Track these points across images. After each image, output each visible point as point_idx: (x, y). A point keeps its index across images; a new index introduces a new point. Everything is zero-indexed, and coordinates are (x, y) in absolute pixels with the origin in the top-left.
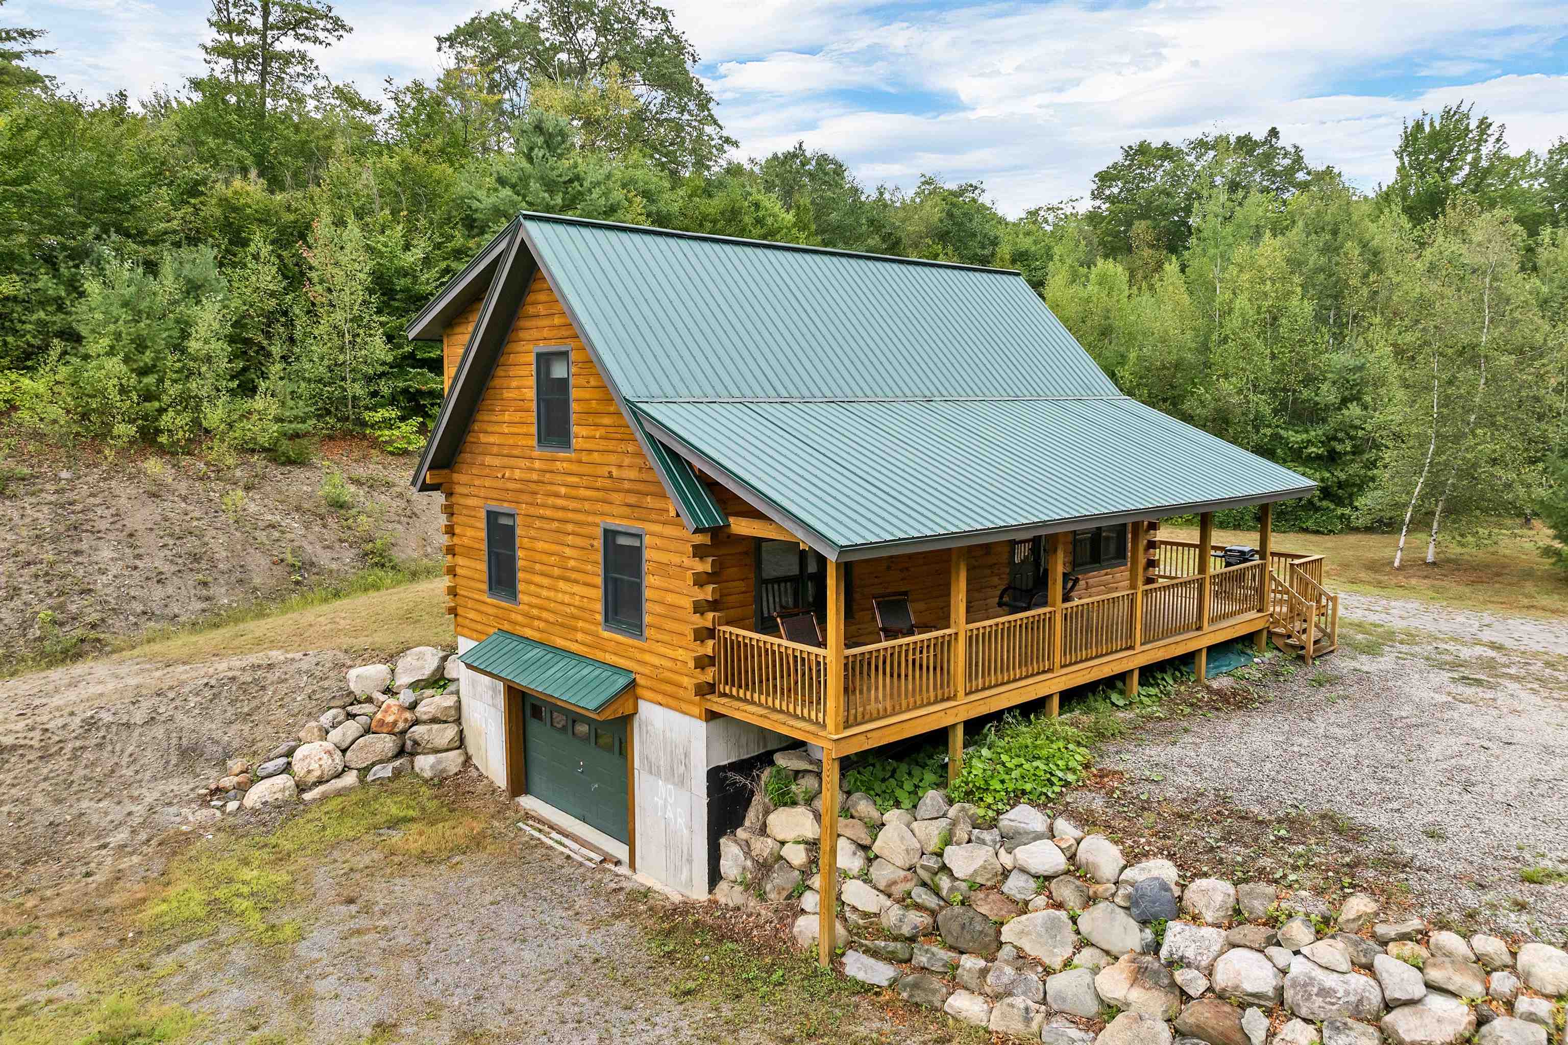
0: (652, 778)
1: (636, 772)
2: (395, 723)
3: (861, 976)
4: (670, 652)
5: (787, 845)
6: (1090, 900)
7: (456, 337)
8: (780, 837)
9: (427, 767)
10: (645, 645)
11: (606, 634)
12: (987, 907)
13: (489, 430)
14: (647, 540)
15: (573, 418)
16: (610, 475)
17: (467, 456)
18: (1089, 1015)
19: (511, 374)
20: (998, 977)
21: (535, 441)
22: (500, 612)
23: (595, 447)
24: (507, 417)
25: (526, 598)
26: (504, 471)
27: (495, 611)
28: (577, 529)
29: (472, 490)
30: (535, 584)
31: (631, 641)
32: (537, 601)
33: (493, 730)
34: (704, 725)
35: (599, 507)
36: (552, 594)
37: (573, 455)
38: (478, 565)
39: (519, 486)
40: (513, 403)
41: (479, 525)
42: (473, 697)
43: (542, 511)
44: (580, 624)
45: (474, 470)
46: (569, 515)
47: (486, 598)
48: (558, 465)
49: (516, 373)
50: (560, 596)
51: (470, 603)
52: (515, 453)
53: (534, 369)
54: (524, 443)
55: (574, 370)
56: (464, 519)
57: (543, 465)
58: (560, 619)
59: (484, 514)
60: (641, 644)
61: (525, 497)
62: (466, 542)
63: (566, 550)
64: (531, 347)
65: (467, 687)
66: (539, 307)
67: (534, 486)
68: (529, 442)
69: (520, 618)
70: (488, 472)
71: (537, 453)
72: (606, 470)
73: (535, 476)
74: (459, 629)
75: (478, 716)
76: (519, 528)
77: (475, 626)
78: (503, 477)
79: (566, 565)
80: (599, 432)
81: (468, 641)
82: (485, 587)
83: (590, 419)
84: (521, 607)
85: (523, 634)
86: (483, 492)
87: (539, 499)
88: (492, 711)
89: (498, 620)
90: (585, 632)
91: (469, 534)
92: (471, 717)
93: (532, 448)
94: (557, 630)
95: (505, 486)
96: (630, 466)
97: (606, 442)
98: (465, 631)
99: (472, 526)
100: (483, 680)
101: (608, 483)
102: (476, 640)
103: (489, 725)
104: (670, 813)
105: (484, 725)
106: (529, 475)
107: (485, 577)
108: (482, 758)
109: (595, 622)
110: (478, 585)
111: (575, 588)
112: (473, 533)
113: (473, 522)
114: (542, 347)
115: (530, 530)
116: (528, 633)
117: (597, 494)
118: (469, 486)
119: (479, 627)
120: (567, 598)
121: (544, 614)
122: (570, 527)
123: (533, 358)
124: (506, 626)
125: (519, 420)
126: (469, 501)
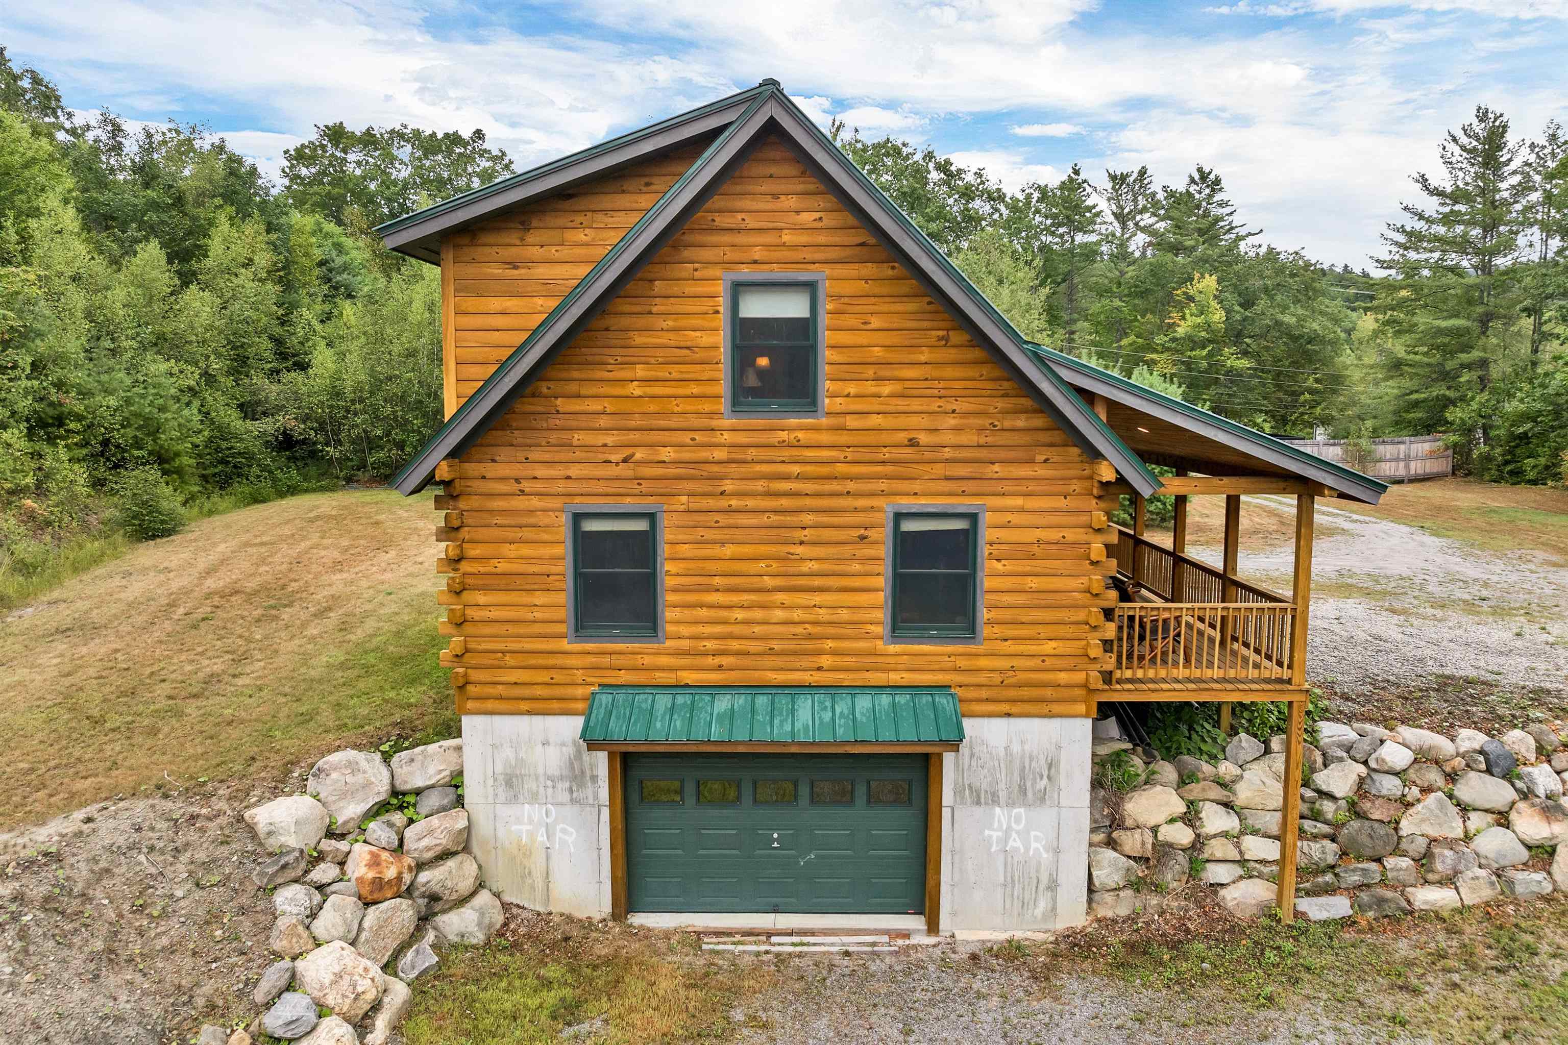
0: (979, 811)
1: (946, 813)
2: (399, 878)
3: (1323, 915)
4: (1032, 648)
5: (1160, 829)
6: (1452, 777)
7: (480, 249)
8: (1152, 823)
9: (473, 928)
10: (981, 648)
11: (893, 648)
12: (1378, 812)
13: (583, 392)
14: (987, 518)
15: (824, 369)
16: (913, 443)
17: (518, 436)
18: (1524, 860)
19: (655, 309)
20: (1443, 862)
21: (724, 405)
22: (606, 660)
23: (876, 408)
24: (640, 371)
25: (685, 630)
26: (627, 452)
27: (592, 660)
28: (825, 519)
29: (526, 485)
30: (711, 606)
31: (950, 649)
32: (718, 629)
33: (570, 839)
34: (1089, 722)
35: (883, 485)
36: (758, 614)
37: (824, 421)
38: (540, 598)
39: (673, 471)
40: (660, 353)
41: (546, 537)
42: (507, 803)
43: (734, 502)
44: (830, 644)
45: (534, 455)
46: (808, 502)
47: (564, 645)
48: (784, 435)
49: (673, 309)
50: (779, 614)
51: (509, 660)
52: (663, 423)
53: (723, 304)
54: (690, 408)
55: (829, 307)
56: (496, 533)
57: (743, 438)
58: (777, 646)
59: (564, 519)
60: (972, 648)
61: (689, 486)
62: (503, 567)
63: (799, 550)
64: (717, 272)
65: (490, 791)
66: (740, 216)
67: (715, 468)
68: (707, 407)
69: (664, 660)
70: (579, 455)
71: (727, 423)
72: (902, 437)
73: (720, 454)
74: (470, 705)
75: (525, 828)
76: (666, 534)
77: (526, 692)
78: (625, 461)
79: (792, 570)
80: (887, 389)
81: (497, 719)
82: (562, 628)
83: (870, 372)
84: (669, 643)
85: (673, 682)
86: (561, 487)
87: (728, 486)
88: (570, 811)
89: (598, 672)
90: (834, 653)
91: (512, 554)
92: (501, 833)
93: (712, 414)
94: (769, 661)
95: (630, 473)
96: (957, 429)
97: (900, 401)
98: (489, 705)
99: (521, 541)
100: (540, 771)
101: (907, 453)
102: (529, 713)
103: (559, 834)
104: (1015, 843)
105: (541, 838)
106: (704, 454)
107: (562, 614)
108: (533, 888)
109: (868, 636)
110: (537, 629)
111: (817, 598)
112: (526, 551)
113: (527, 534)
114: (746, 273)
115: (701, 531)
116: (690, 677)
117: (879, 469)
118: (517, 481)
119: (539, 691)
120: (797, 615)
121: (735, 645)
122: (808, 519)
123: (721, 288)
124: (624, 677)
125: (675, 375)
126: (519, 503)
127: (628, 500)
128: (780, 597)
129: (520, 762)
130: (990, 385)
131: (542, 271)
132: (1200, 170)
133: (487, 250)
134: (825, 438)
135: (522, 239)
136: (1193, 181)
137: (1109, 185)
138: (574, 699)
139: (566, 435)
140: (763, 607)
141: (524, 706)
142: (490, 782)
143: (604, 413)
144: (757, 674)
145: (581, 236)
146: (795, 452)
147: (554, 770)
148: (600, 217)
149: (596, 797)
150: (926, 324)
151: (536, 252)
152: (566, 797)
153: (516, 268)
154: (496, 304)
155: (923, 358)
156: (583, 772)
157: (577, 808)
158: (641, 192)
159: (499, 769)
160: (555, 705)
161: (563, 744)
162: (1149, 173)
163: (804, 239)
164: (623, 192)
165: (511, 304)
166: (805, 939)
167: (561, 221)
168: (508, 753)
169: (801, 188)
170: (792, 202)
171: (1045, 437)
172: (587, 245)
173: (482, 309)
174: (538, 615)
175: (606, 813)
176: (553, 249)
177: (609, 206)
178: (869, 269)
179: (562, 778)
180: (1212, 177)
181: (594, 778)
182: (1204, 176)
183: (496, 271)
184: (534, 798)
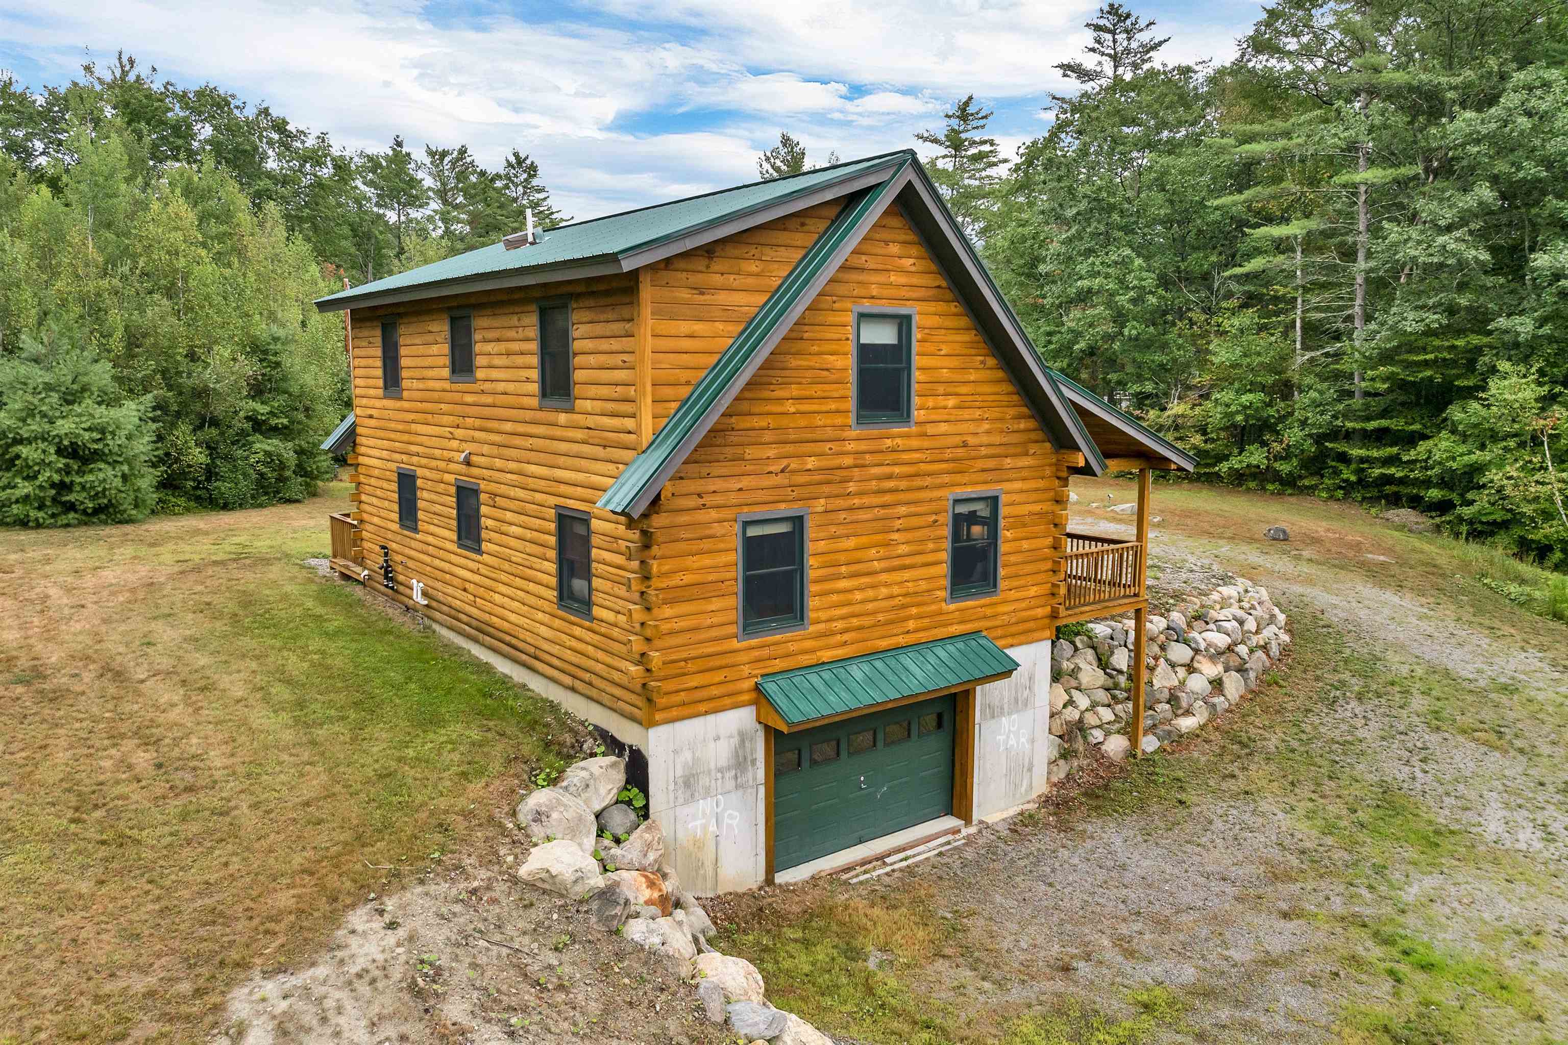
0: (993, 722)
1: (977, 729)
3: (1151, 749)
4: (1024, 593)
10: (999, 598)
11: (953, 607)
14: (1003, 499)
15: (916, 388)
16: (965, 445)
17: (701, 453)
18: (1212, 691)
19: (805, 335)
20: (1181, 701)
21: (851, 419)
22: (766, 652)
23: (945, 417)
24: (795, 391)
25: (823, 615)
26: (784, 462)
27: (756, 653)
28: (913, 509)
29: (708, 500)
30: (839, 592)
31: (983, 601)
32: (844, 611)
33: (735, 822)
34: (1049, 643)
35: (946, 479)
36: (870, 593)
37: (914, 429)
38: (716, 604)
39: (817, 478)
40: (809, 373)
41: (722, 546)
42: (686, 802)
43: (857, 501)
44: (914, 611)
45: (716, 470)
46: (902, 497)
47: (735, 644)
48: (889, 442)
49: (818, 336)
50: (884, 591)
51: (691, 667)
52: (809, 436)
53: (850, 331)
54: (829, 422)
55: (919, 336)
56: (682, 546)
57: (863, 446)
58: (880, 617)
59: (737, 528)
60: (994, 599)
61: (826, 489)
62: (688, 578)
63: (895, 536)
64: (848, 304)
65: (672, 796)
66: (864, 258)
67: (844, 473)
68: (839, 420)
69: (809, 644)
70: (750, 468)
71: (854, 433)
72: (957, 440)
73: (848, 461)
74: (658, 716)
75: (698, 823)
76: (811, 531)
77: (704, 694)
78: (782, 471)
79: (894, 553)
80: (951, 402)
81: (678, 725)
82: (733, 629)
83: (941, 389)
84: (812, 629)
85: (814, 662)
86: (733, 498)
87: (852, 487)
88: (735, 797)
89: (761, 664)
90: (920, 617)
91: (696, 565)
92: (681, 835)
93: (843, 427)
94: (879, 632)
95: (786, 482)
96: (988, 432)
97: (960, 412)
98: (674, 713)
99: (701, 553)
100: (712, 766)
101: (961, 452)
102: (706, 713)
103: (727, 820)
104: (1013, 742)
105: (713, 828)
106: (837, 461)
107: (732, 616)
108: (705, 878)
109: (936, 601)
110: (714, 633)
111: (907, 575)
112: (707, 561)
113: (706, 545)
114: (867, 306)
115: (833, 529)
116: (826, 655)
117: (944, 466)
118: (700, 496)
119: (715, 691)
120: (896, 590)
121: (855, 622)
122: (903, 510)
123: (851, 318)
124: (779, 665)
125: (819, 394)
126: (701, 516)
127: (783, 506)
128: (884, 577)
129: (696, 760)
130: (1006, 398)
131: (722, 297)
132: (516, 155)
133: (680, 275)
134: (915, 443)
135: (708, 267)
136: (510, 165)
137: (427, 161)
138: (740, 693)
139: (739, 450)
140: (873, 587)
141: (702, 707)
142: (672, 787)
143: (768, 429)
144: (869, 643)
145: (753, 267)
146: (895, 456)
147: (723, 762)
148: (767, 250)
149: (755, 779)
150: (973, 351)
151: (717, 279)
152: (731, 784)
153: (702, 294)
154: (685, 327)
155: (972, 378)
156: (745, 758)
157: (740, 792)
158: (797, 231)
159: (679, 772)
160: (728, 701)
161: (731, 737)
162: (469, 152)
163: (903, 280)
164: (785, 229)
165: (698, 327)
166: (909, 853)
167: (736, 252)
168: (687, 756)
169: (903, 237)
170: (894, 249)
171: (1033, 436)
172: (757, 275)
173: (673, 332)
174: (715, 620)
175: (762, 790)
176: (732, 277)
177: (774, 241)
178: (941, 307)
179: (729, 768)
180: (528, 162)
181: (754, 762)
182: (520, 161)
183: (684, 294)
184: (707, 792)
